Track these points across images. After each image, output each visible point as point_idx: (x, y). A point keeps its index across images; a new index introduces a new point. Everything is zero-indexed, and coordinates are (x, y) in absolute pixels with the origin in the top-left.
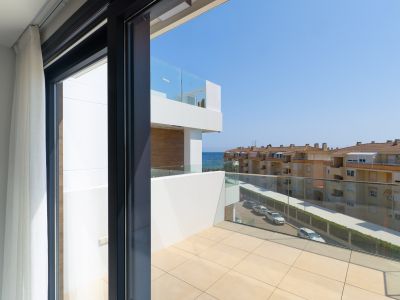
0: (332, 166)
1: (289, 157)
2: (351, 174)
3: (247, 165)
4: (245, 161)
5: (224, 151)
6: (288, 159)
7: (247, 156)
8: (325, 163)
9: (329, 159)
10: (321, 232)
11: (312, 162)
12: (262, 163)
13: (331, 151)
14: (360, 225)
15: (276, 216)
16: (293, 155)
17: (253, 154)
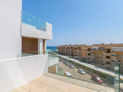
0: (87, 51)
1: (76, 48)
2: (92, 53)
3: (64, 50)
4: (64, 49)
5: (57, 46)
6: (76, 49)
7: (64, 48)
8: (86, 50)
9: (87, 49)
10: (85, 70)
11: (82, 49)
12: (68, 50)
13: (87, 46)
14: (94, 67)
15: (72, 66)
16: (77, 47)
17: (66, 47)
